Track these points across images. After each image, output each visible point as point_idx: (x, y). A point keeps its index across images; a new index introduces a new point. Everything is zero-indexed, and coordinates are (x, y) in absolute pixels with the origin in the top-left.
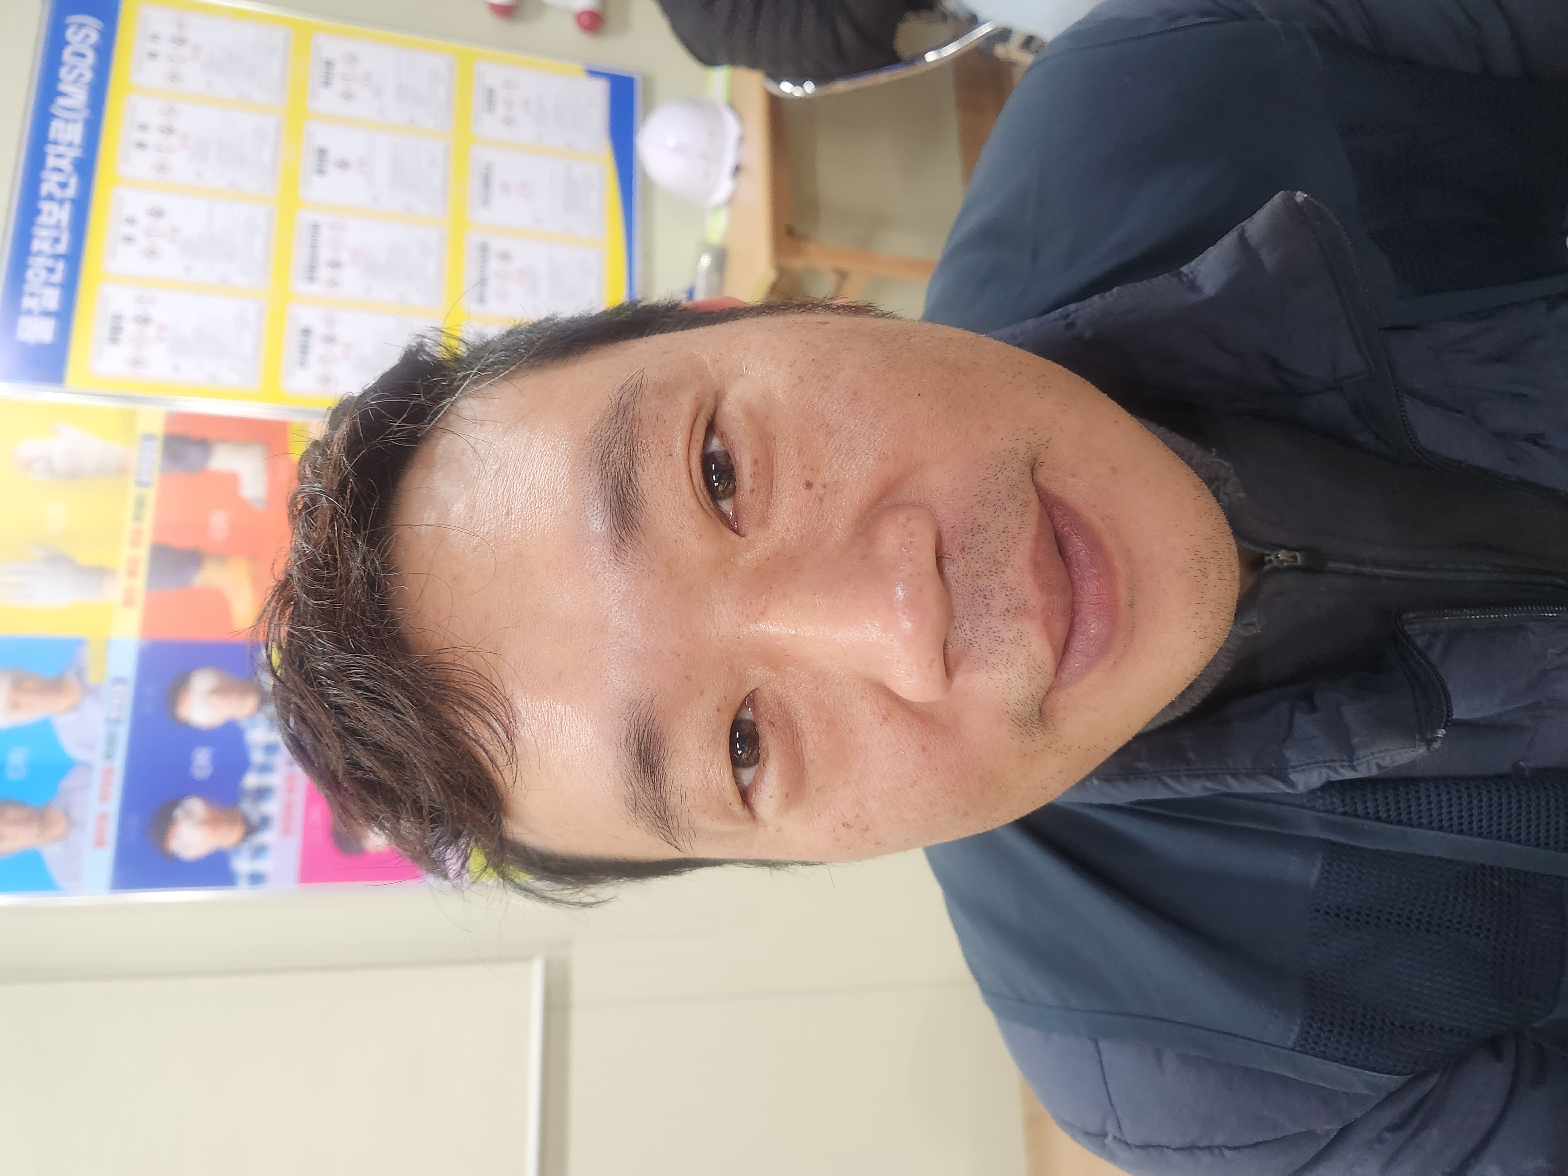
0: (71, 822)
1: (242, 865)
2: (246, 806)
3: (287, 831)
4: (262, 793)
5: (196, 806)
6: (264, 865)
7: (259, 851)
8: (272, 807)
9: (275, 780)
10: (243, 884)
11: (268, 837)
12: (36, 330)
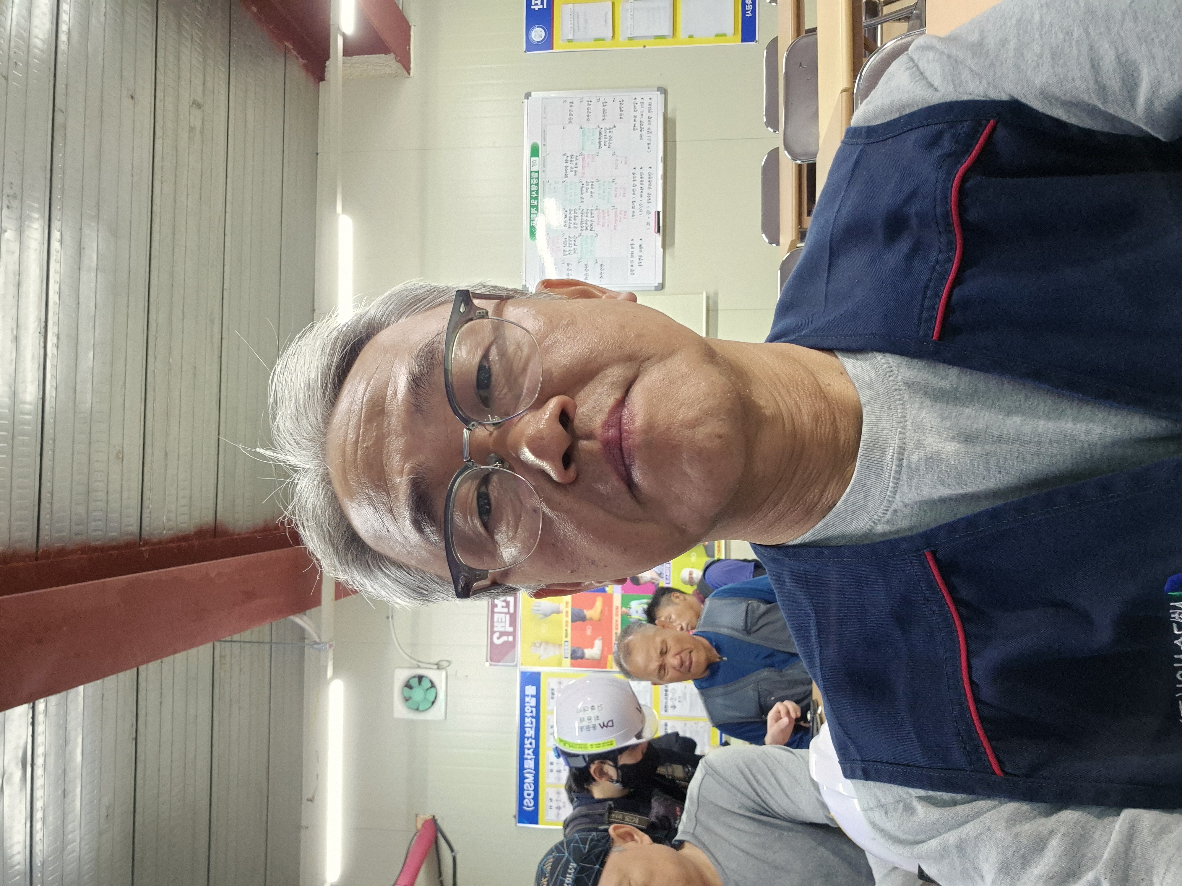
12: (531, 690)
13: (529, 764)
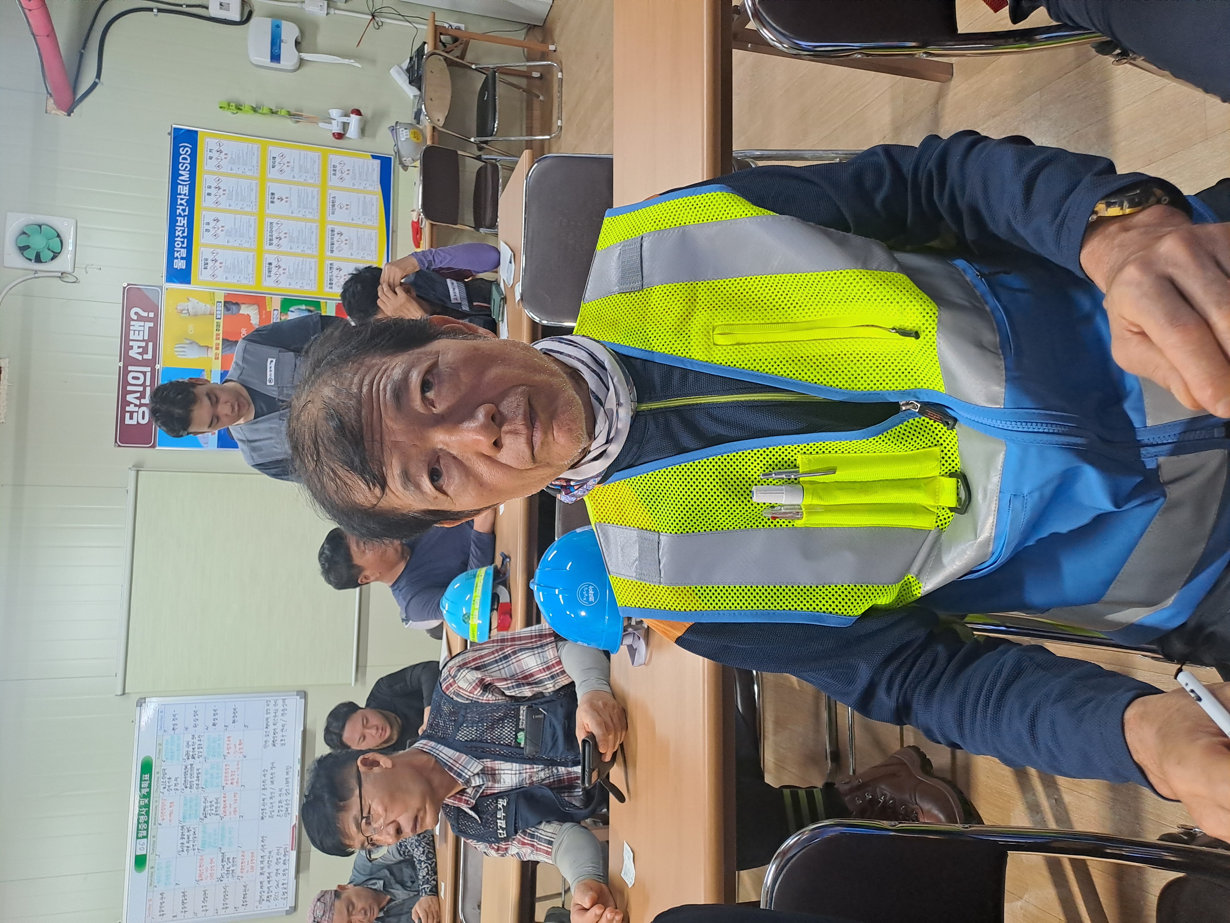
12: (180, 264)
13: (184, 190)
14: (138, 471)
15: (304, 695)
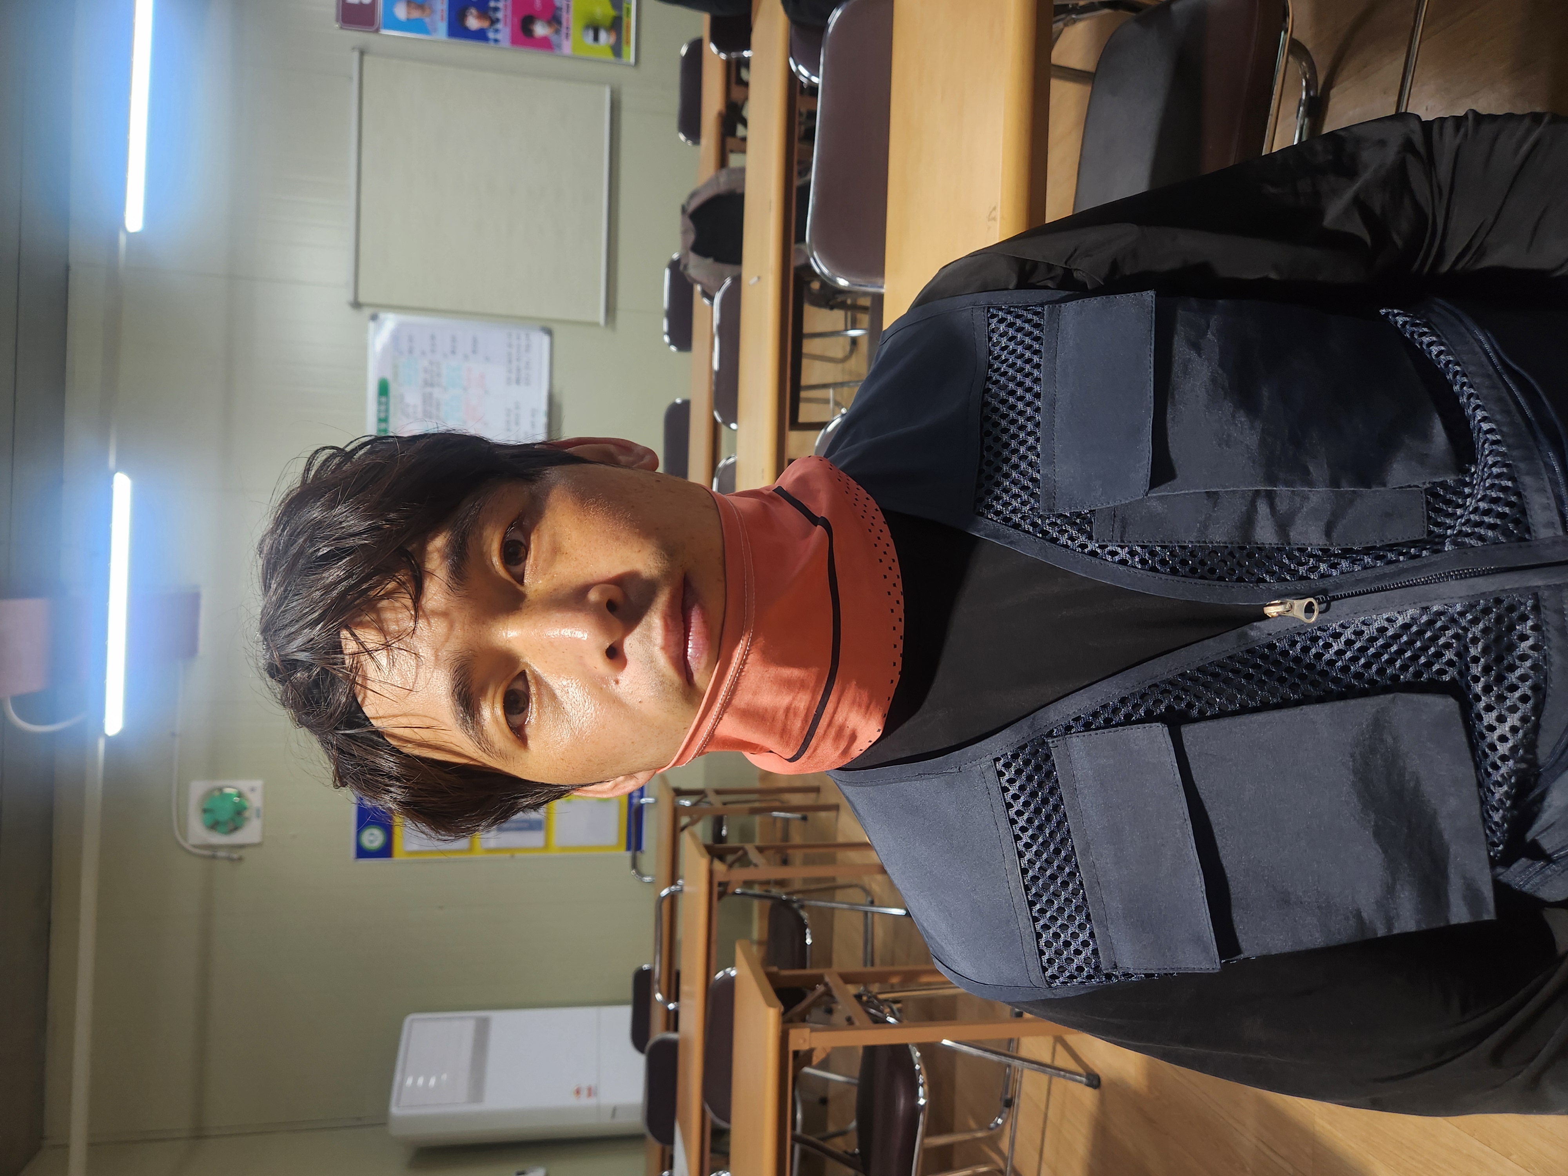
0: (433, 11)
1: (491, 35)
2: (491, 14)
3: (505, 24)
4: (496, 9)
5: (473, 11)
6: (499, 36)
7: (497, 31)
8: (500, 15)
9: (500, 5)
10: (492, 44)
11: (499, 26)
14: (362, 53)
15: (549, 332)
